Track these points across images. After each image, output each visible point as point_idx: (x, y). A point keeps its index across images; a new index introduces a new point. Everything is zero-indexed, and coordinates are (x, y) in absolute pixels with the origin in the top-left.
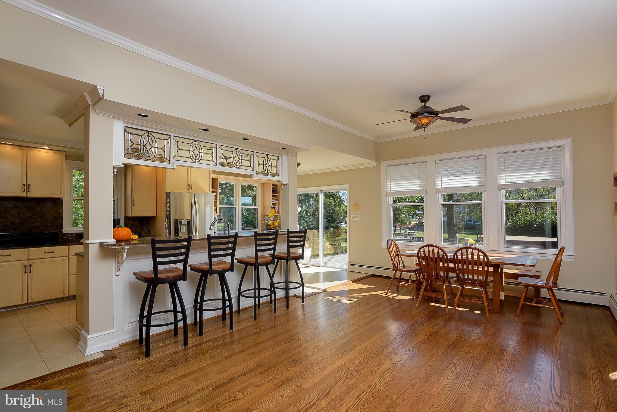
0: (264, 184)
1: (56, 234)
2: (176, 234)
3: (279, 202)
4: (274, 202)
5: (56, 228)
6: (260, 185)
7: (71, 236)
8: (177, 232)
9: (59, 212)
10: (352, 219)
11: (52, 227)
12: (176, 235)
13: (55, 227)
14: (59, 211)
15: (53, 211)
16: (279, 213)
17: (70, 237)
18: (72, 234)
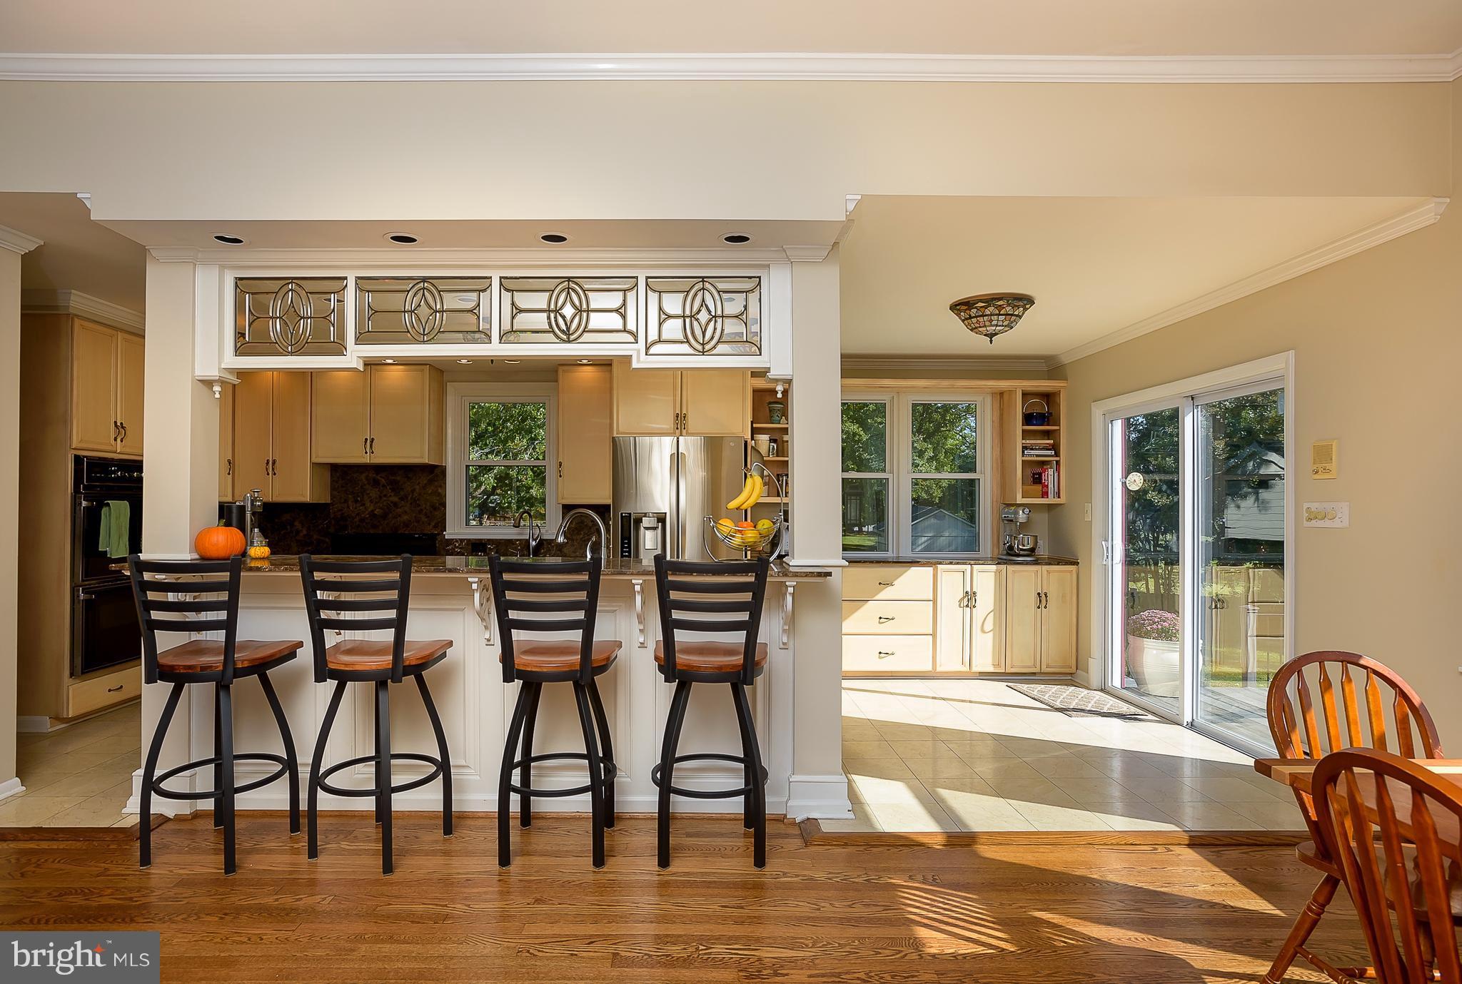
0: (1002, 394)
1: (433, 537)
2: (626, 552)
3: (1057, 454)
4: (1037, 456)
5: (435, 527)
6: (989, 400)
7: (459, 545)
8: (626, 548)
9: (439, 494)
10: (1306, 524)
11: (429, 524)
12: (626, 556)
13: (433, 524)
14: (440, 491)
15: (430, 492)
16: (1059, 497)
17: (457, 547)
18: (462, 540)
